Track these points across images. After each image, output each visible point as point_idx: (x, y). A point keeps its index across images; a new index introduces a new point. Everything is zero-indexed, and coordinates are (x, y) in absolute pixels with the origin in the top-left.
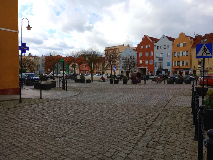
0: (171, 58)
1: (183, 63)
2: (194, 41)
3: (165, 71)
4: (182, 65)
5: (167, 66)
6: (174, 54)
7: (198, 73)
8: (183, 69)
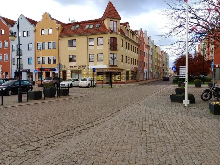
0: (33, 52)
1: (49, 61)
2: (64, 27)
3: (26, 71)
4: (49, 63)
5: (29, 64)
6: (38, 46)
7: (69, 75)
8: (50, 70)
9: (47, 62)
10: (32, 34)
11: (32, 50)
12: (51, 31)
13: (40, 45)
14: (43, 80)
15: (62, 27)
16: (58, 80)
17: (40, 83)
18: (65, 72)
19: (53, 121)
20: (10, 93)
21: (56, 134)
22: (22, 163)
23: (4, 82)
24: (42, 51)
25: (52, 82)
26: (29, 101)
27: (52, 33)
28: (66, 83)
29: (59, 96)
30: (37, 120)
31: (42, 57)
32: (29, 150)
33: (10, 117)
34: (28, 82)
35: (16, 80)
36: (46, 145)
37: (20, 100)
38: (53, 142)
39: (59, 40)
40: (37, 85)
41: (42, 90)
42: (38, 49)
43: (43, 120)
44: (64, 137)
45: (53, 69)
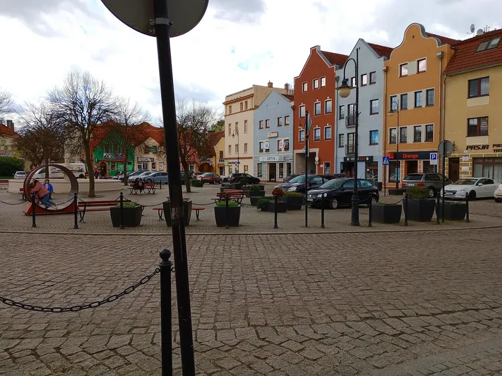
2: (456, 50)
3: (365, 161)
4: (415, 141)
5: (371, 144)
6: (391, 103)
7: (465, 169)
8: (417, 156)
9: (410, 139)
10: (380, 77)
11: (378, 113)
12: (423, 65)
13: (397, 99)
14: (400, 179)
15: (453, 52)
16: (436, 180)
17: (393, 185)
18: (455, 162)
19: (432, 279)
20: (335, 205)
21: (444, 312)
22: (372, 357)
23: (324, 183)
24: (402, 113)
25: (423, 185)
26: (373, 224)
27: (425, 69)
28: (459, 190)
29: (441, 220)
30: (394, 270)
31: (401, 128)
32: (384, 333)
33: (339, 253)
34: (369, 184)
35: (346, 179)
36: (422, 332)
37: (355, 221)
38: (439, 330)
39: (443, 83)
40: (387, 190)
41: (401, 203)
42: (392, 110)
43: (408, 272)
44: (463, 323)
45: (425, 155)
